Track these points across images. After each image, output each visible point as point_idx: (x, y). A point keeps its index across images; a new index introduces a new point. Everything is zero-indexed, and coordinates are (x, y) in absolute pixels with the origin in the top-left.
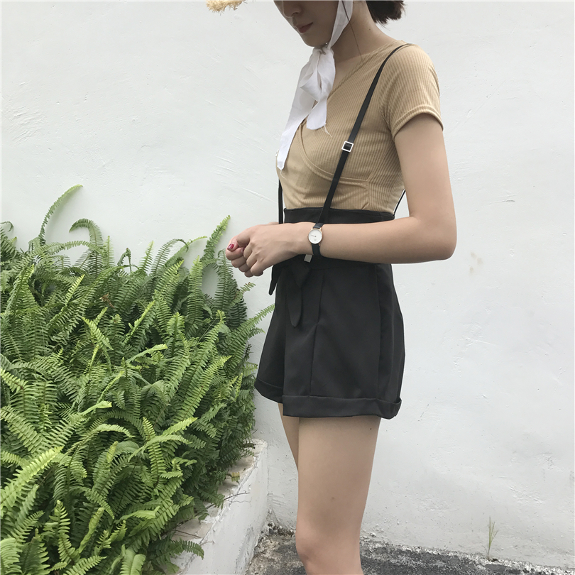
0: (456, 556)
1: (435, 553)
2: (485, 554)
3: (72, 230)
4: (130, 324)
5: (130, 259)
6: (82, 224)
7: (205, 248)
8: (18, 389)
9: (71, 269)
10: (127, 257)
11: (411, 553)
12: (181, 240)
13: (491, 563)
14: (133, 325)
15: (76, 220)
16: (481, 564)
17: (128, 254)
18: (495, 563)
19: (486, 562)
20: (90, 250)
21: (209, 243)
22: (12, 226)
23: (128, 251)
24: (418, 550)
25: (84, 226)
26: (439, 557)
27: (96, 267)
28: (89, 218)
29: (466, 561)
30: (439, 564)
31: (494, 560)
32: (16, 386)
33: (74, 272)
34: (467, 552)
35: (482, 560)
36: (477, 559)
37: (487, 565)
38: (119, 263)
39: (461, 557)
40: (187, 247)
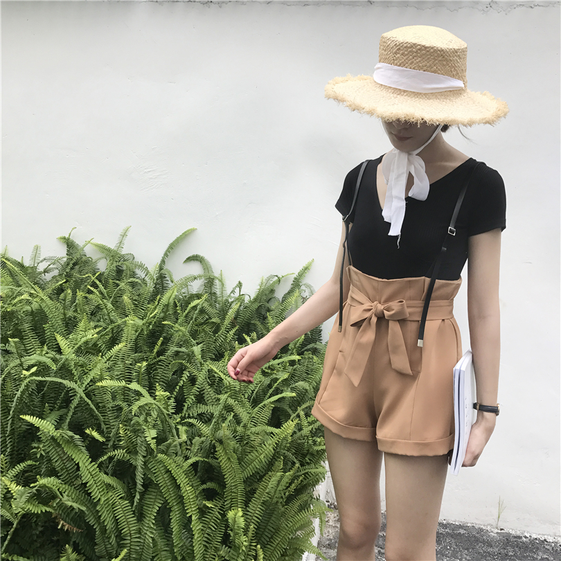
0: (473, 526)
1: (457, 523)
2: (494, 524)
3: (185, 262)
7: (292, 283)
9: (194, 294)
12: (277, 276)
13: (499, 531)
15: (189, 255)
16: (492, 532)
18: (502, 531)
19: (496, 531)
20: (206, 280)
21: (295, 279)
22: (134, 257)
23: (240, 283)
24: (445, 522)
25: (197, 260)
26: (460, 527)
28: (201, 254)
29: (481, 530)
30: (462, 531)
31: (502, 529)
34: (481, 523)
35: (493, 529)
36: (489, 528)
37: (497, 533)
38: (233, 292)
39: (477, 527)
40: (279, 281)
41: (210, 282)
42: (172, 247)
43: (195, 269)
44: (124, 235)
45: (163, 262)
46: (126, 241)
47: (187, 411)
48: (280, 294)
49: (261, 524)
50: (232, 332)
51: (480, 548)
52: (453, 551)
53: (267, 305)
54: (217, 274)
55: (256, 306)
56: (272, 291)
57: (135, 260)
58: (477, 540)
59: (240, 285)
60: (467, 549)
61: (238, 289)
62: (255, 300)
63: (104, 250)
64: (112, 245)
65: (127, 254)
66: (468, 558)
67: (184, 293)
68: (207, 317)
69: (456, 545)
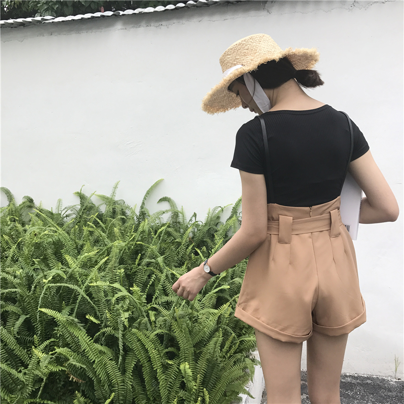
0: (377, 378)
1: (365, 376)
2: (393, 376)
3: (158, 202)
6: (164, 199)
7: (232, 211)
11: (352, 376)
12: (220, 207)
13: (397, 380)
15: (161, 197)
16: (392, 381)
18: (400, 380)
19: (395, 380)
21: (234, 208)
24: (356, 375)
25: (166, 200)
26: (368, 378)
29: (384, 380)
30: (369, 382)
31: (399, 379)
34: (383, 375)
35: (392, 379)
36: (389, 378)
37: (396, 382)
38: (191, 220)
39: (380, 378)
40: (223, 210)
41: (176, 215)
42: (149, 193)
43: (165, 206)
44: (116, 188)
45: (143, 203)
46: (117, 191)
47: (155, 301)
48: (224, 219)
49: (207, 374)
50: (190, 248)
51: (382, 393)
52: (362, 396)
53: (215, 227)
54: (179, 209)
55: (206, 229)
56: (218, 218)
57: (125, 203)
58: (380, 387)
59: (195, 215)
60: (373, 394)
61: (194, 218)
62: (206, 224)
63: (104, 198)
64: (108, 195)
65: (120, 200)
66: (373, 400)
67: (158, 224)
68: (173, 238)
69: (364, 391)
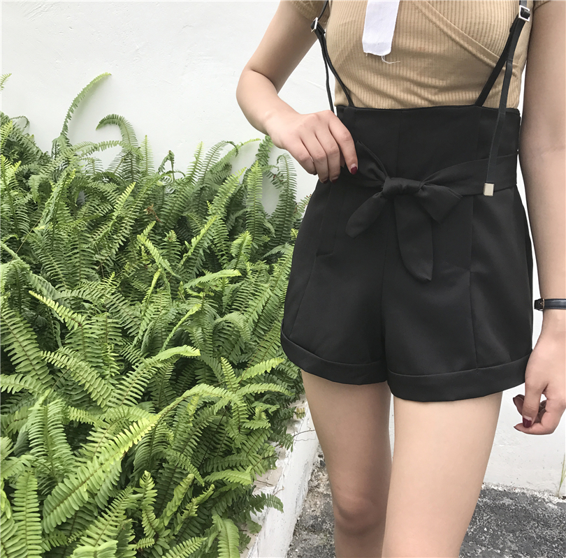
0: (523, 493)
1: (500, 489)
2: (555, 491)
3: (99, 127)
4: (186, 242)
5: (172, 163)
6: (111, 121)
7: (257, 152)
8: (77, 325)
9: (105, 174)
10: (169, 162)
12: (231, 143)
13: (561, 501)
14: (190, 243)
15: (104, 116)
16: (551, 502)
17: (171, 157)
18: (565, 501)
19: (556, 500)
20: (124, 151)
21: (262, 146)
22: (28, 122)
23: (170, 154)
25: (114, 123)
26: (505, 494)
27: (131, 172)
28: (119, 114)
29: (535, 499)
30: (507, 501)
31: (564, 497)
32: (73, 322)
33: (108, 177)
34: (535, 489)
35: (551, 497)
36: (546, 496)
37: (558, 504)
39: (529, 494)
41: (133, 157)
42: (80, 103)
48: (240, 169)
51: (534, 530)
52: (492, 536)
56: (227, 167)
58: (528, 516)
60: (513, 532)
66: (514, 547)
69: (497, 525)
